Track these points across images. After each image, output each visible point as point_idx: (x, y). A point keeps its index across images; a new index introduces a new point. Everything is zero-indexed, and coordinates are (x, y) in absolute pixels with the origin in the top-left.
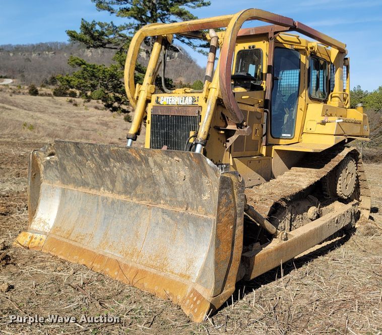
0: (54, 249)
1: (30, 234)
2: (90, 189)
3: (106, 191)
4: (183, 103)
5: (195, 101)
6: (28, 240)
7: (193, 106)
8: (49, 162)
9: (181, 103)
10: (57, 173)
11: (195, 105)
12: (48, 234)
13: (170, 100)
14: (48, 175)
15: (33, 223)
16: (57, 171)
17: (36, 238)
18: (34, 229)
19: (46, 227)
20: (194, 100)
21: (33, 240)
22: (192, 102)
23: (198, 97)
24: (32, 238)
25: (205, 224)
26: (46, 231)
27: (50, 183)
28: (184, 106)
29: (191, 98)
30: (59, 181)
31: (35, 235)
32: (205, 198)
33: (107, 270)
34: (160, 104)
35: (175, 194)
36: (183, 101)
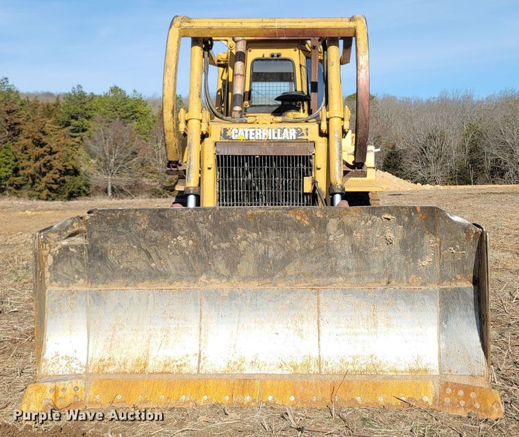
0: (119, 397)
1: (50, 385)
2: (171, 283)
3: (212, 280)
4: (279, 138)
5: (303, 135)
6: (50, 396)
7: (298, 141)
8: (66, 248)
9: (274, 138)
10: (79, 266)
11: (302, 139)
12: (84, 376)
13: (251, 134)
14: (60, 273)
15: (43, 364)
16: (79, 263)
17: (64, 389)
18: (51, 373)
19: (73, 365)
20: (299, 133)
21: (61, 394)
22: (297, 135)
23: (307, 129)
24: (55, 390)
25: (425, 297)
26: (77, 372)
27: (63, 286)
28: (281, 141)
29: (294, 130)
30: (82, 280)
31: (60, 385)
32: (425, 263)
33: (270, 398)
34: (231, 139)
35: (368, 264)
36: (279, 135)
